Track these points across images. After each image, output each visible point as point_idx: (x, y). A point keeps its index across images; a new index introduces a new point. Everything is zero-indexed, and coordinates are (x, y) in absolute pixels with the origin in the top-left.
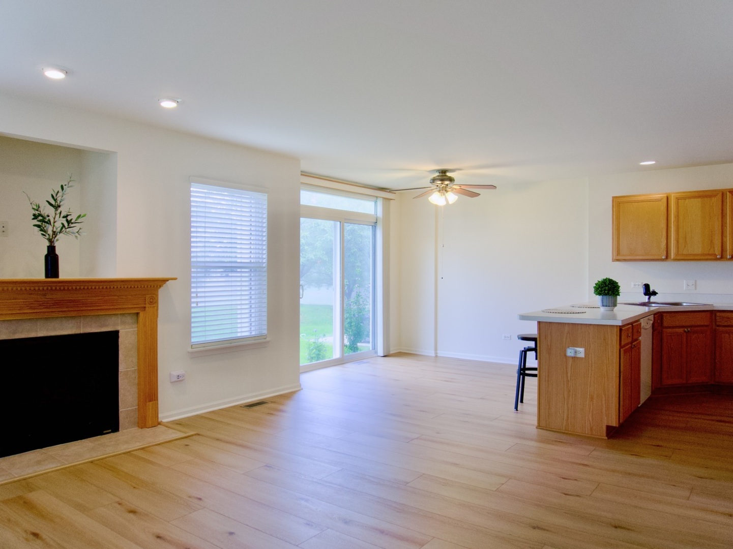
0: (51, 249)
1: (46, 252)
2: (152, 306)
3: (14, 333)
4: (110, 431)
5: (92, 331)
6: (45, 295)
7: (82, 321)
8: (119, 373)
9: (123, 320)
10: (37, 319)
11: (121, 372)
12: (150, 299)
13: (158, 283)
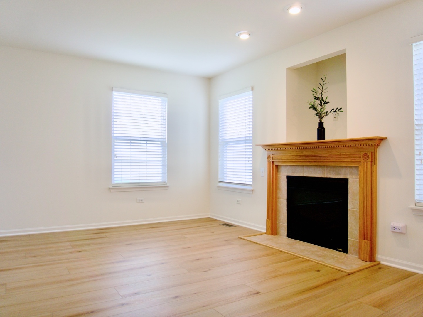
0: (321, 124)
1: (318, 127)
2: (366, 161)
3: (294, 173)
4: (342, 250)
5: (331, 177)
6: (303, 152)
7: (325, 169)
8: (348, 210)
9: (351, 171)
10: (303, 166)
11: (350, 210)
12: (365, 155)
13: (378, 141)
